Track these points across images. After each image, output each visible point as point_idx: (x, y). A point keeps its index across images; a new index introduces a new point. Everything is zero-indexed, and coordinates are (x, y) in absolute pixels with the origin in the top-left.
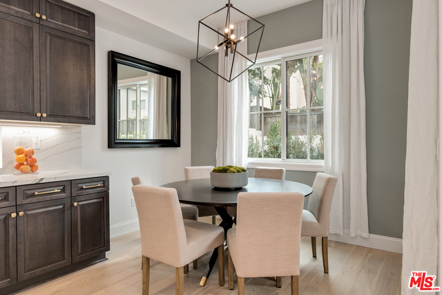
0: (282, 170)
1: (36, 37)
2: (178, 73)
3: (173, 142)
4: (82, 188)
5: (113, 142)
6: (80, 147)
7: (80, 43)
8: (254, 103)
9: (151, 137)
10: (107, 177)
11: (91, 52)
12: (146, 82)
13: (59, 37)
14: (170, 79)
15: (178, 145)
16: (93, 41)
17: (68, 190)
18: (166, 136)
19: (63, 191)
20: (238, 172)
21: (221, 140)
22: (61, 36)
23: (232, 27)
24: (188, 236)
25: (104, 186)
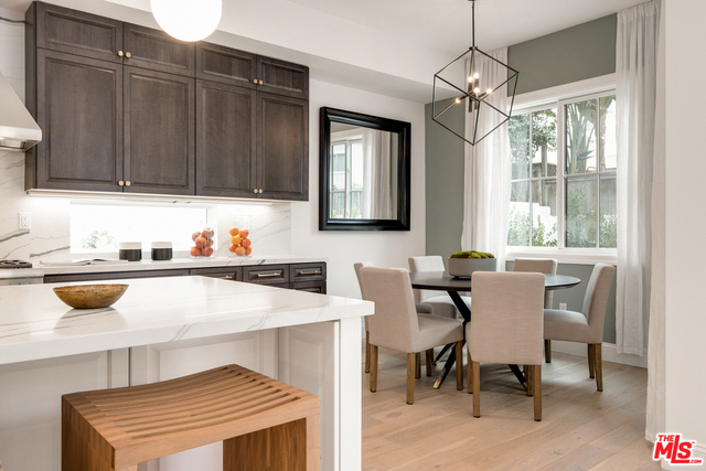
0: (552, 261)
1: (253, 106)
2: (408, 125)
3: (400, 224)
4: (300, 274)
5: (325, 223)
6: (289, 228)
7: (295, 105)
8: (537, 159)
9: (368, 216)
10: (324, 264)
11: (306, 114)
12: (361, 137)
13: (274, 102)
14: (396, 135)
15: (407, 228)
16: (307, 101)
17: (286, 275)
18: (390, 214)
19: (282, 275)
20: (483, 257)
21: (469, 220)
22: (276, 100)
23: (477, 75)
24: (421, 324)
25: (321, 274)
